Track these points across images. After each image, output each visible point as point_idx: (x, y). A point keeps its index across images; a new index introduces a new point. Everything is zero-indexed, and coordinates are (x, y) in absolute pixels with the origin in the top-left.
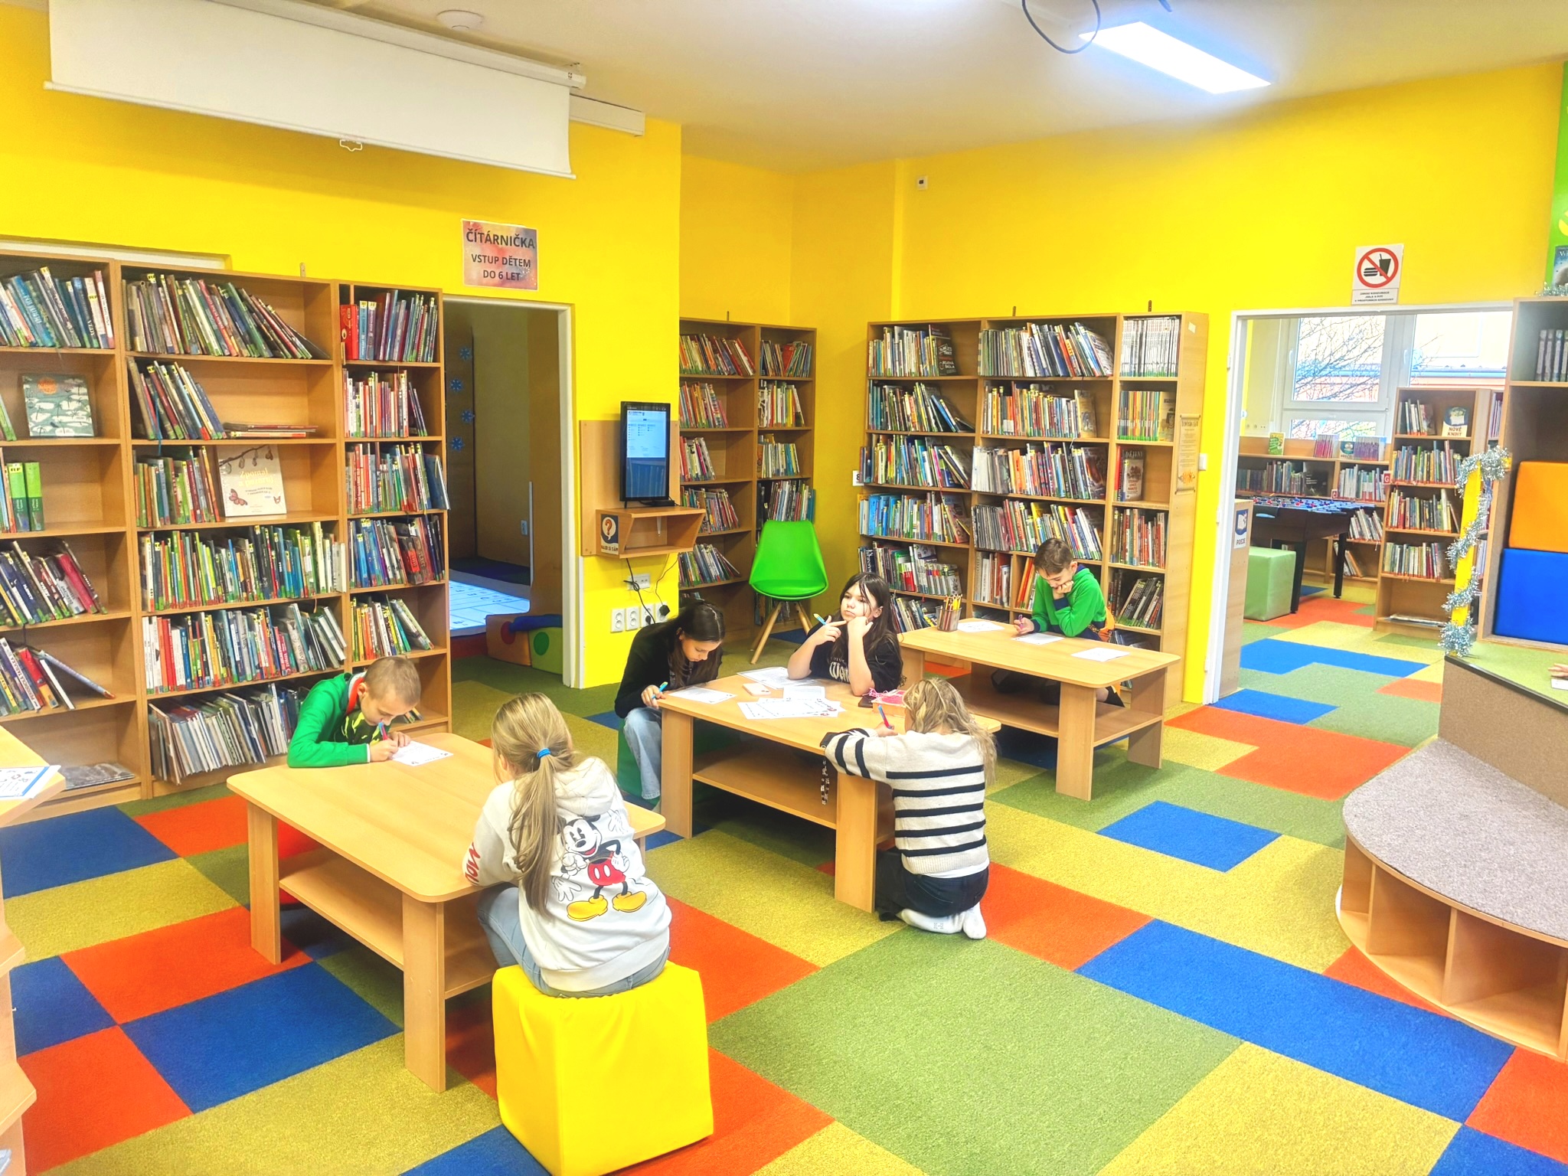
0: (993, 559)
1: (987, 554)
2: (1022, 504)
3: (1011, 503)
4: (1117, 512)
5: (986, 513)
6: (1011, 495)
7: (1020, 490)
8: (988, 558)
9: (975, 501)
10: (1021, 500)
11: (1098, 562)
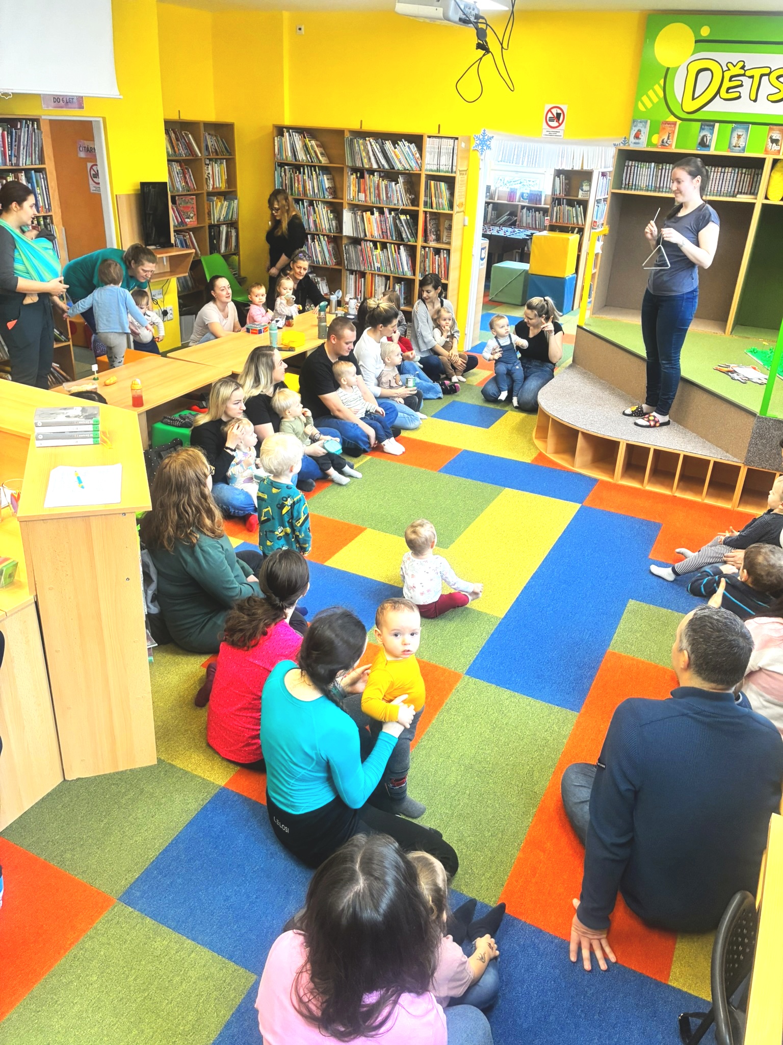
0: (356, 275)
2: (371, 243)
3: (365, 243)
4: (423, 250)
5: (351, 249)
6: (366, 238)
7: (371, 235)
8: (353, 274)
9: (345, 241)
11: (412, 277)
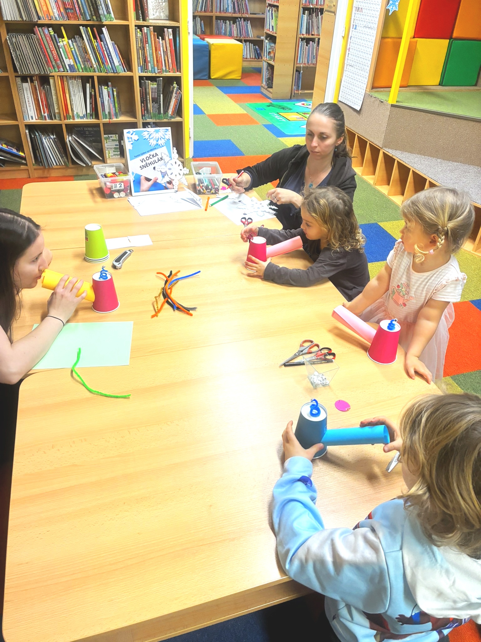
0: (32, 81)
1: (24, 79)
2: (50, 29)
3: (40, 29)
4: (139, 30)
5: (22, 39)
6: (40, 22)
7: (48, 17)
8: (27, 82)
10: (49, 26)
11: (128, 74)
